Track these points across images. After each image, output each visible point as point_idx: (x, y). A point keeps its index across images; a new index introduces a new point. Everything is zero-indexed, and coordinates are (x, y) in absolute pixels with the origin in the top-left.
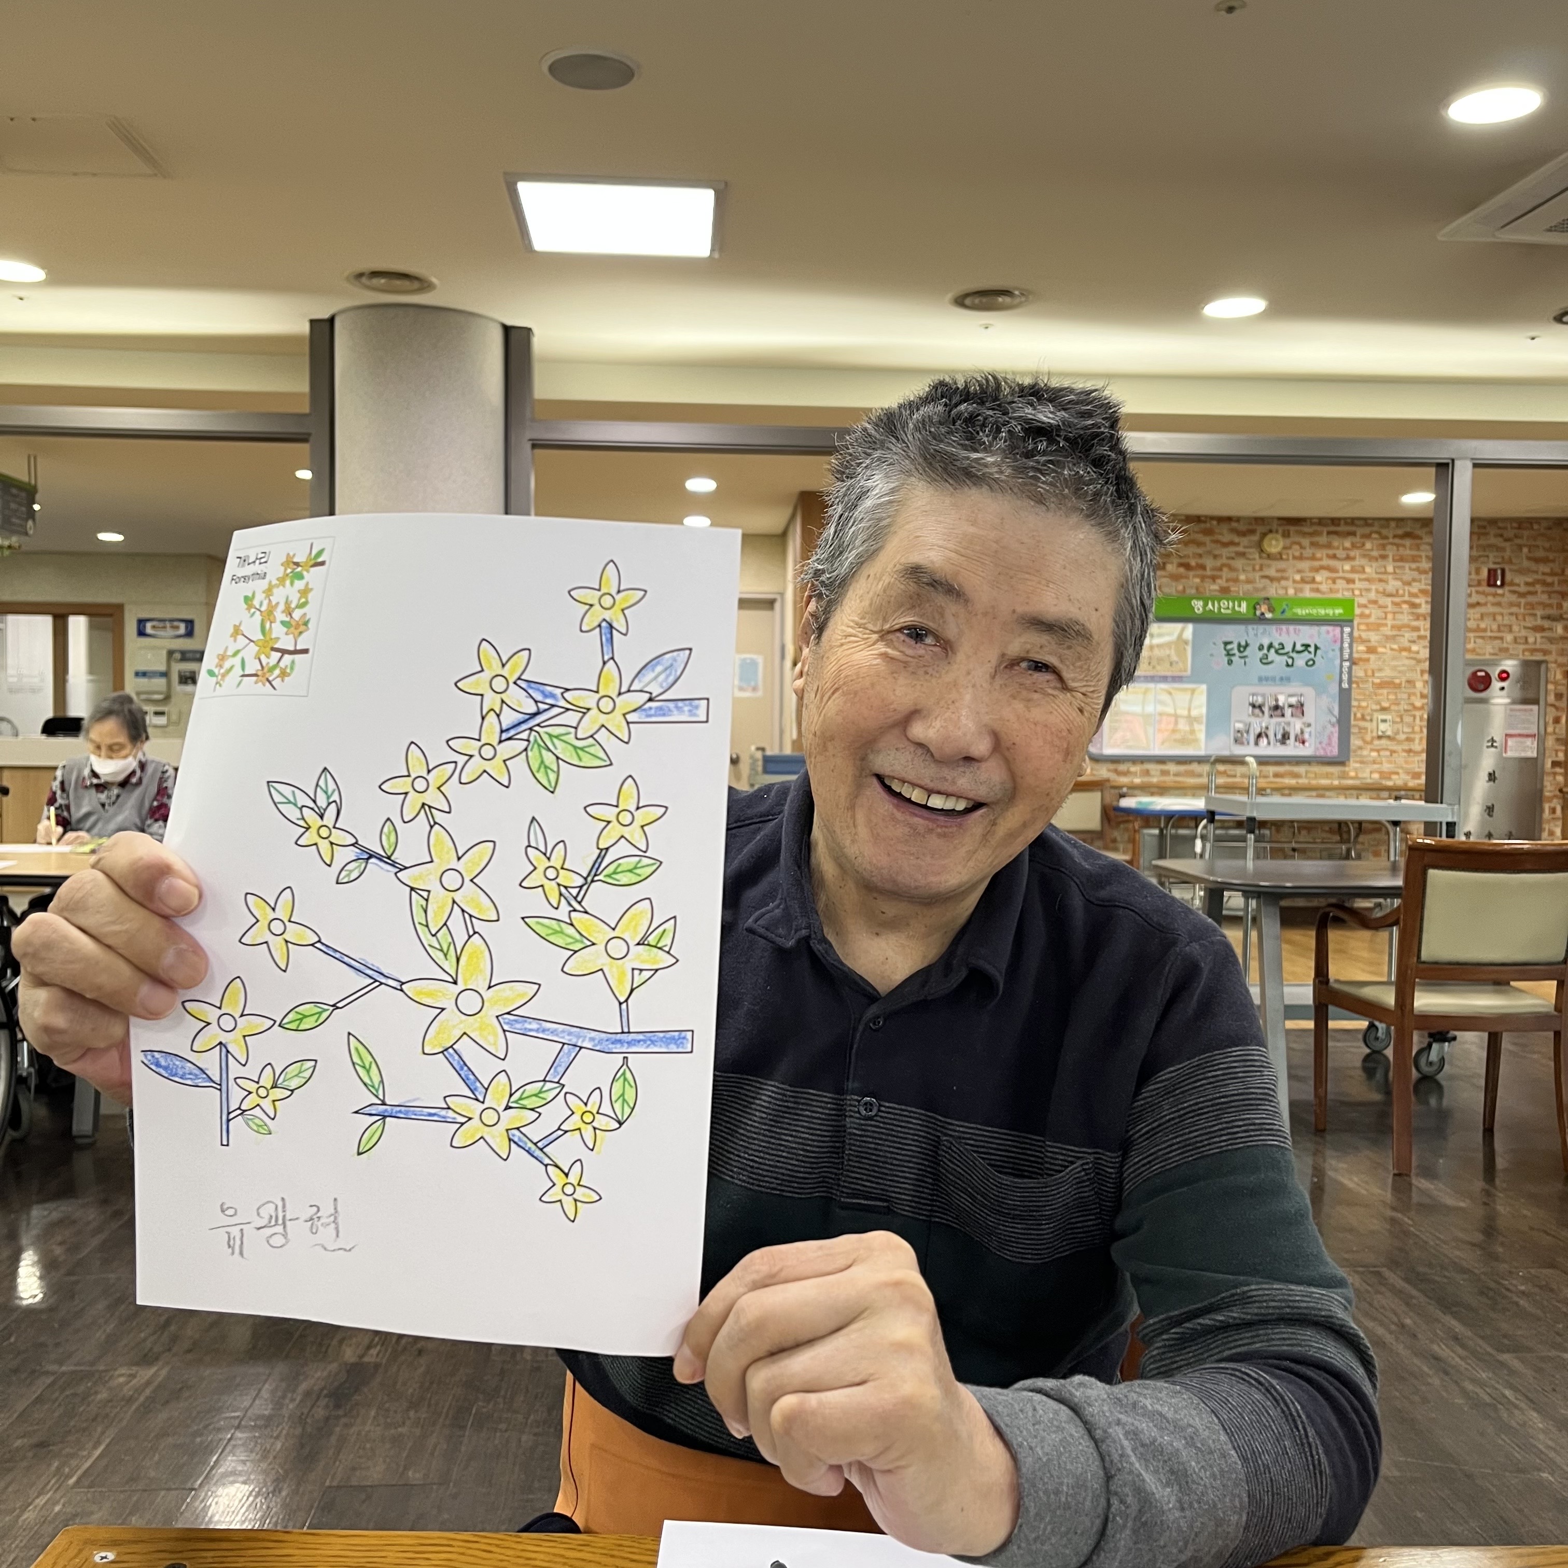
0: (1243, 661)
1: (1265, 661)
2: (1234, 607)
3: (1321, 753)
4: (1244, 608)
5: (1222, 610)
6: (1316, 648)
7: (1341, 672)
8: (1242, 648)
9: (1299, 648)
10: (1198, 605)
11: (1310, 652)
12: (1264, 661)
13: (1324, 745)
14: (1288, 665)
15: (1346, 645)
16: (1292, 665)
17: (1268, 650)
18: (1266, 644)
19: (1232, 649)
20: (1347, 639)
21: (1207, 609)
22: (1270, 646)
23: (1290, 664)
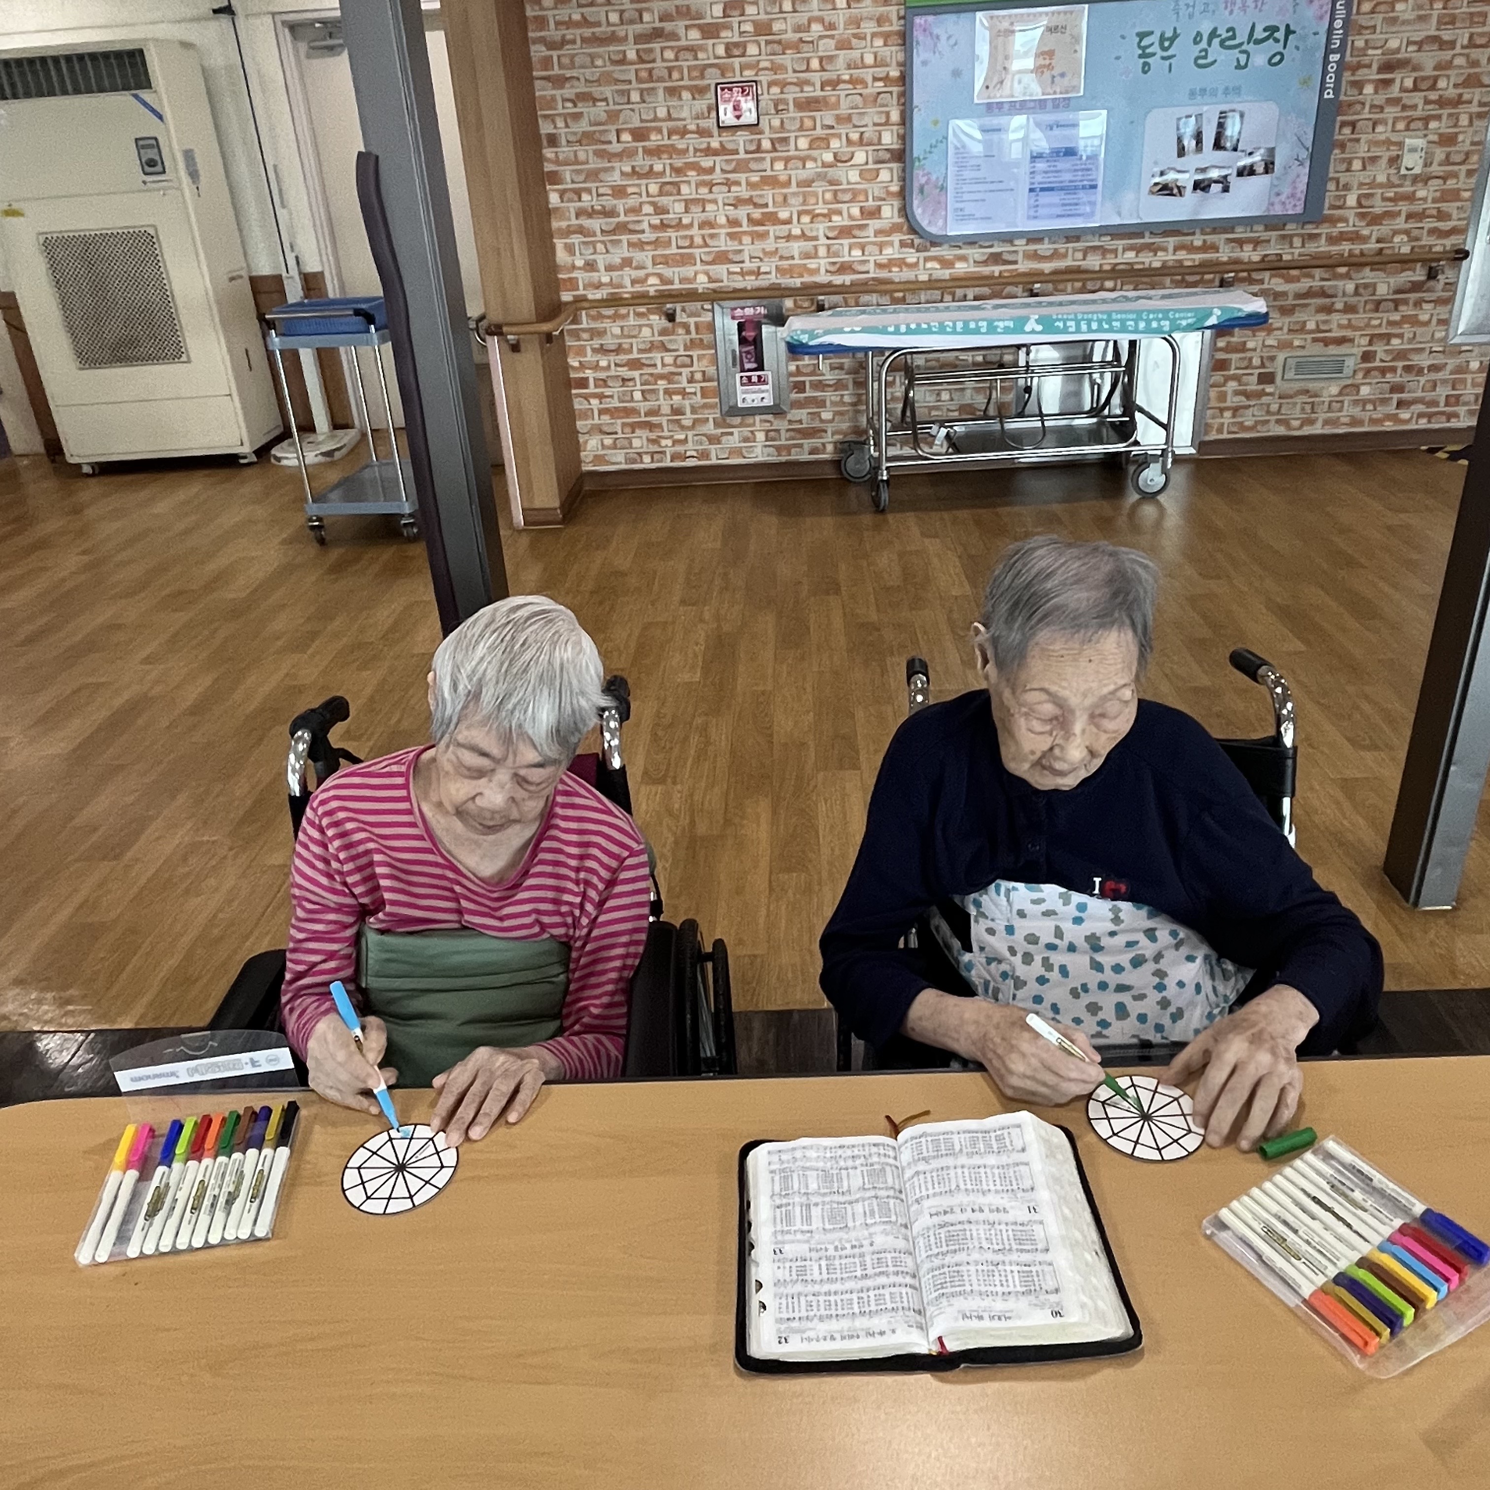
0: (1167, 63)
1: (1202, 62)
3: (1278, 210)
6: (1289, 31)
7: (1325, 73)
8: (1167, 41)
9: (1259, 34)
11: (1277, 41)
13: (1283, 197)
14: (1239, 67)
15: (1338, 24)
16: (1246, 65)
17: (1209, 44)
18: (1206, 29)
19: (1152, 44)
20: (1340, 12)
22: (1213, 34)
23: (1242, 63)
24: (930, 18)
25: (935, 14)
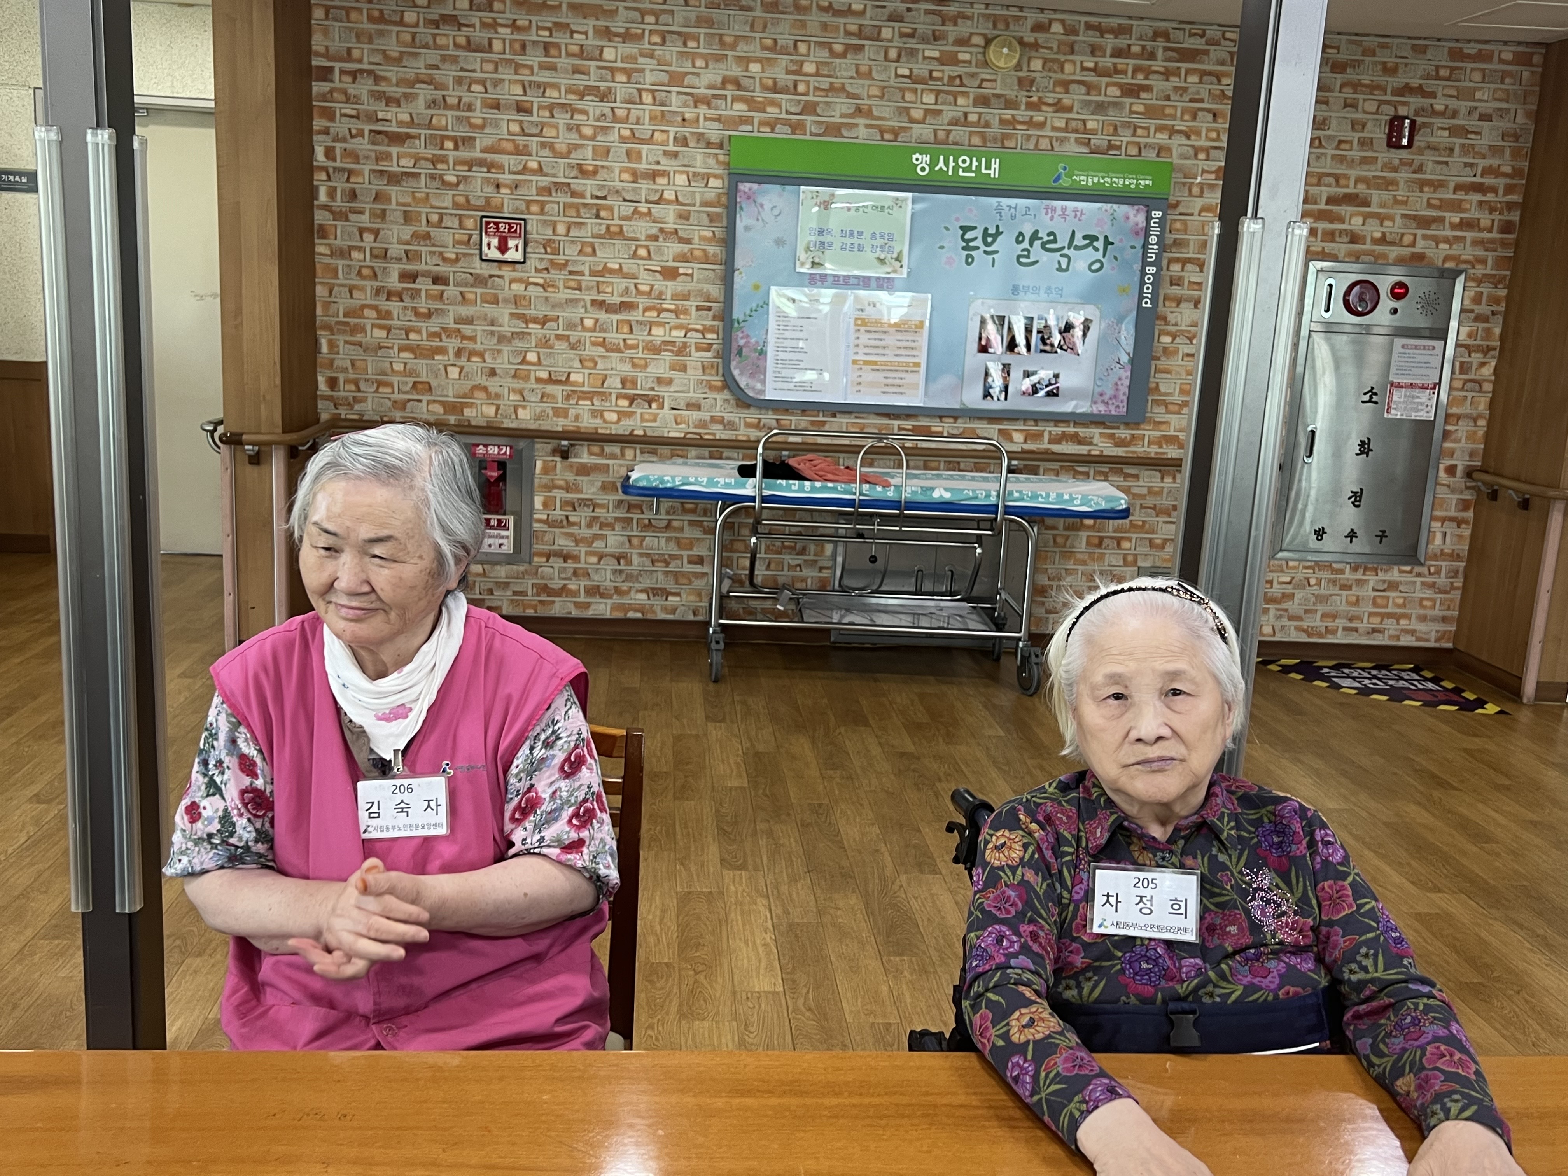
0: (992, 256)
1: (1024, 261)
2: (979, 167)
3: (1101, 408)
4: (994, 170)
5: (961, 173)
7: (1142, 283)
8: (990, 237)
9: (1079, 241)
10: (922, 161)
11: (1096, 249)
12: (1022, 260)
13: (1105, 398)
14: (1060, 269)
15: (1153, 239)
16: (1067, 270)
17: (1031, 245)
18: (1027, 230)
19: (976, 238)
20: (1155, 229)
21: (937, 168)
22: (1035, 236)
23: (1064, 266)
24: (755, 186)
25: (760, 183)
